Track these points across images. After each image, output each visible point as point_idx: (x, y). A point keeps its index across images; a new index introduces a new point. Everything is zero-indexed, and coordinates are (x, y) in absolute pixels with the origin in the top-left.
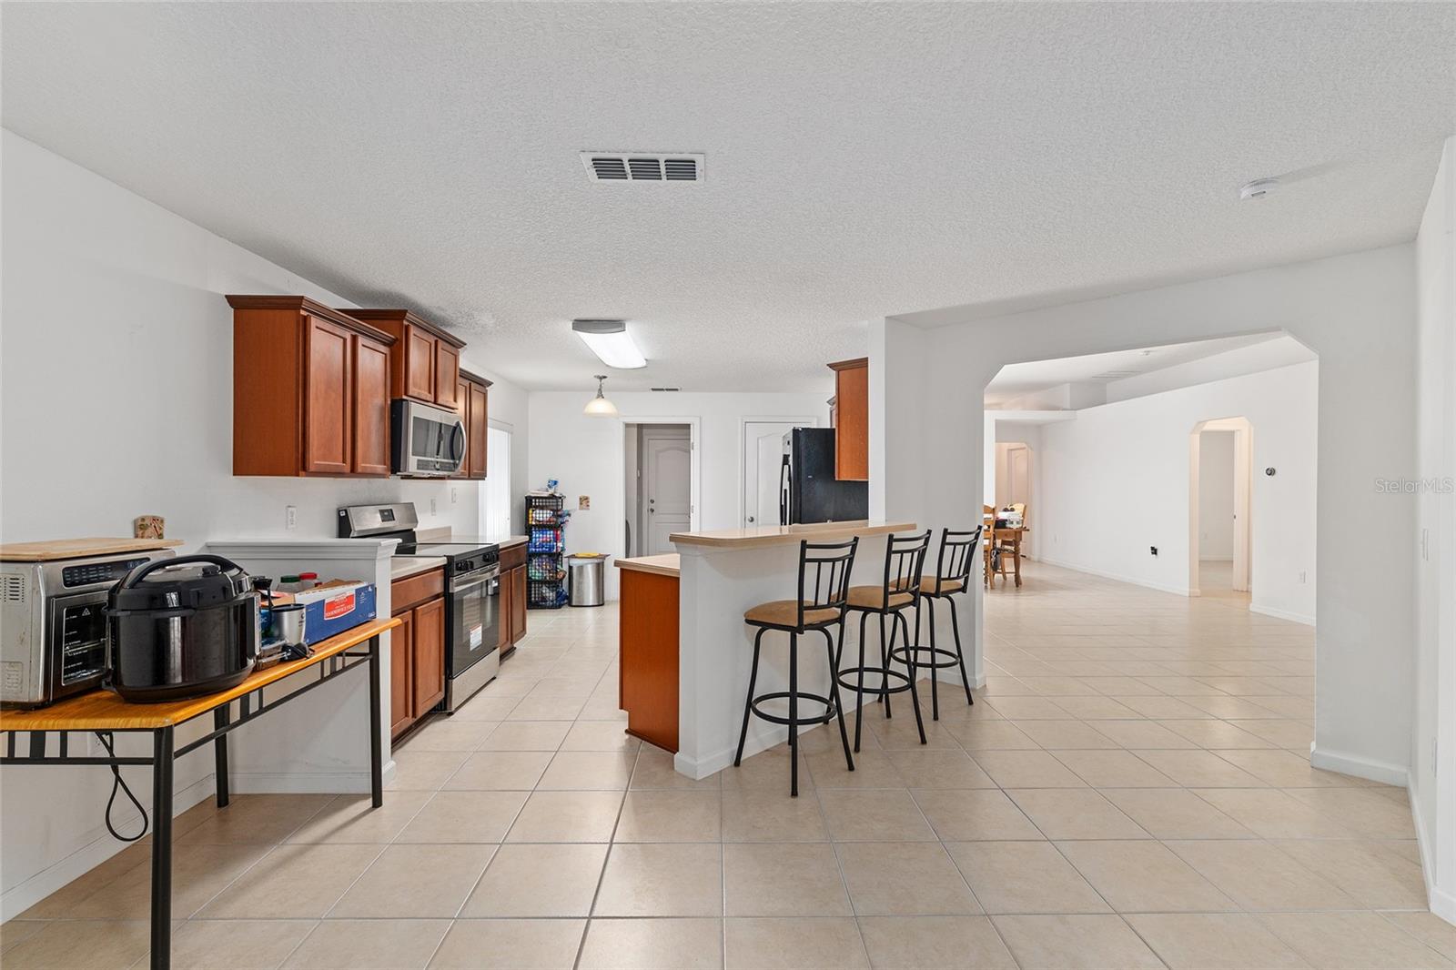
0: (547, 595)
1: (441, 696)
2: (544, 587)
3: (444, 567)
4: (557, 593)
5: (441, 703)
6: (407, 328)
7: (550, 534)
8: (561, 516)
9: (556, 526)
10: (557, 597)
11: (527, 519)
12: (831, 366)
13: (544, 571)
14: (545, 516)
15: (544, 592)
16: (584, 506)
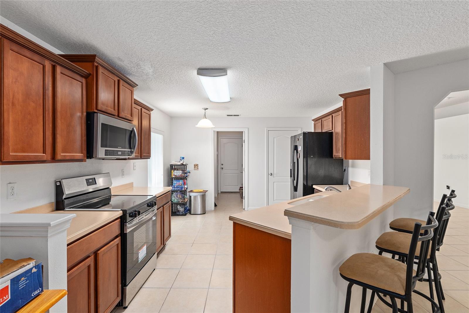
0: (180, 209)
1: (119, 299)
2: (179, 206)
3: (121, 218)
4: (184, 208)
5: (119, 302)
6: (97, 67)
7: (181, 182)
8: (186, 173)
9: (184, 178)
10: (185, 210)
11: (171, 175)
12: (341, 95)
13: (179, 199)
14: (179, 173)
15: (179, 208)
16: (196, 168)
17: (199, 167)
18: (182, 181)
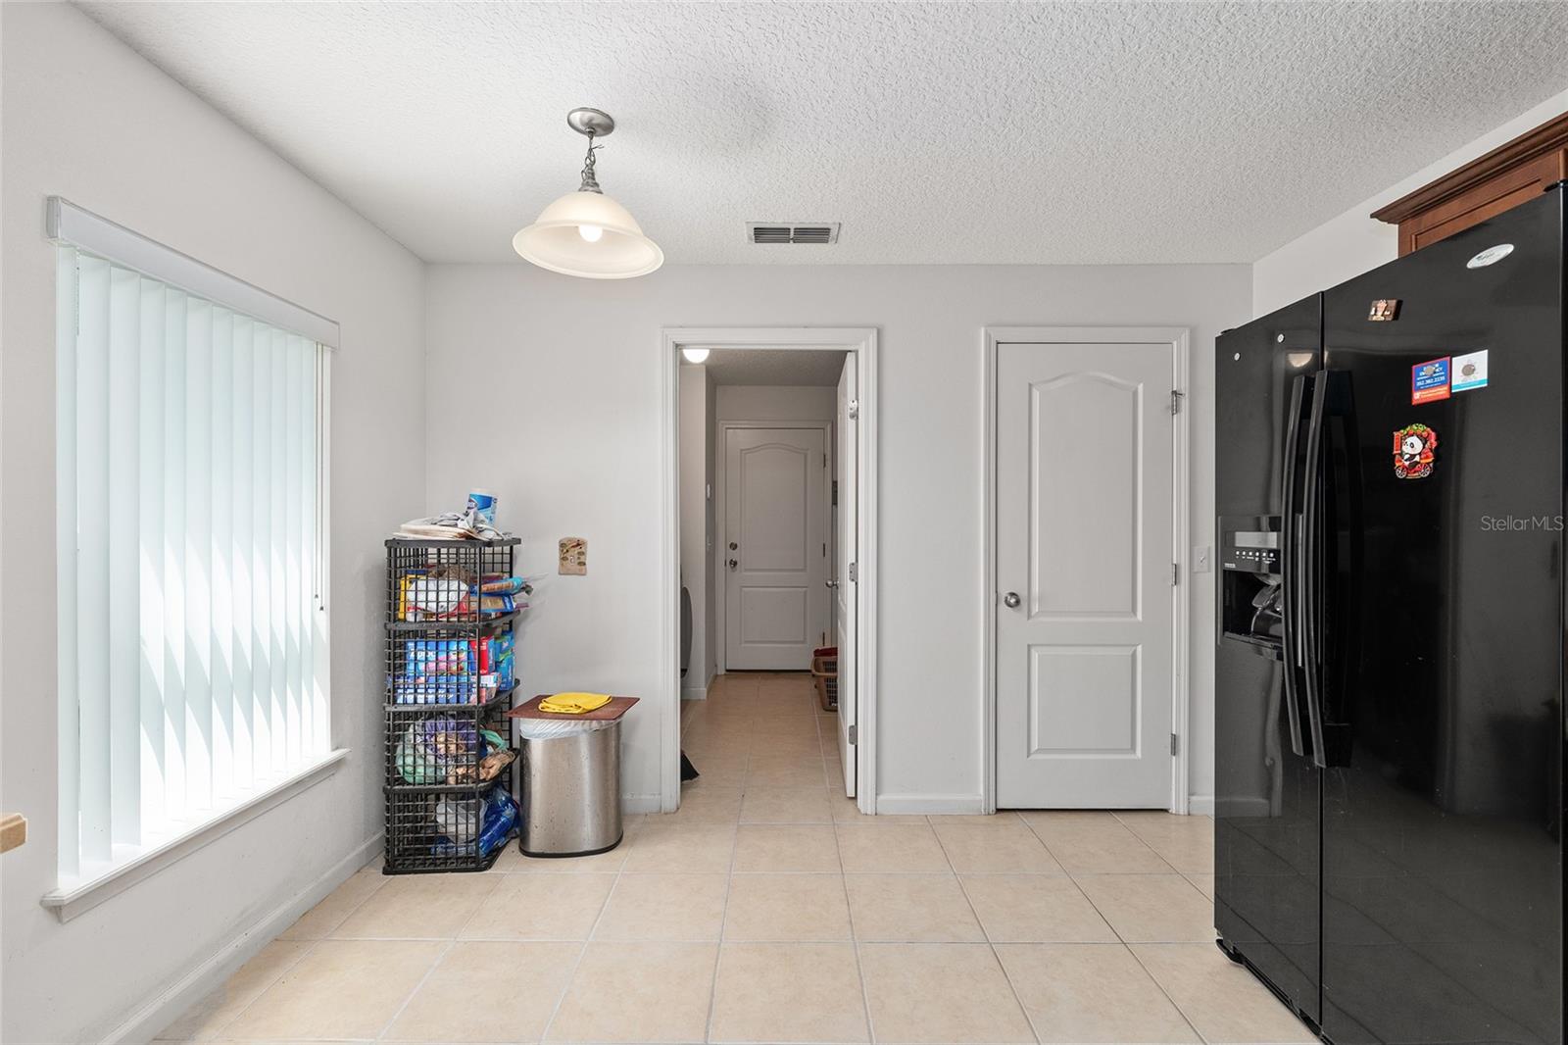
0: (452, 830)
2: (442, 806)
7: (459, 652)
11: (392, 610)
13: (441, 762)
14: (443, 597)
15: (441, 820)
16: (572, 565)
17: (589, 559)
18: (464, 645)
